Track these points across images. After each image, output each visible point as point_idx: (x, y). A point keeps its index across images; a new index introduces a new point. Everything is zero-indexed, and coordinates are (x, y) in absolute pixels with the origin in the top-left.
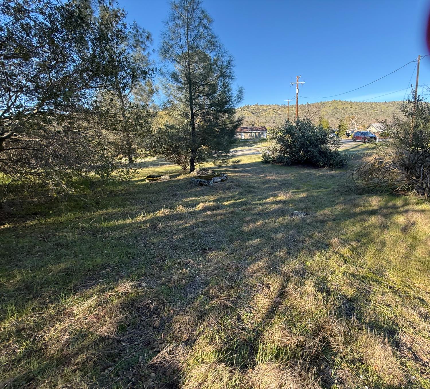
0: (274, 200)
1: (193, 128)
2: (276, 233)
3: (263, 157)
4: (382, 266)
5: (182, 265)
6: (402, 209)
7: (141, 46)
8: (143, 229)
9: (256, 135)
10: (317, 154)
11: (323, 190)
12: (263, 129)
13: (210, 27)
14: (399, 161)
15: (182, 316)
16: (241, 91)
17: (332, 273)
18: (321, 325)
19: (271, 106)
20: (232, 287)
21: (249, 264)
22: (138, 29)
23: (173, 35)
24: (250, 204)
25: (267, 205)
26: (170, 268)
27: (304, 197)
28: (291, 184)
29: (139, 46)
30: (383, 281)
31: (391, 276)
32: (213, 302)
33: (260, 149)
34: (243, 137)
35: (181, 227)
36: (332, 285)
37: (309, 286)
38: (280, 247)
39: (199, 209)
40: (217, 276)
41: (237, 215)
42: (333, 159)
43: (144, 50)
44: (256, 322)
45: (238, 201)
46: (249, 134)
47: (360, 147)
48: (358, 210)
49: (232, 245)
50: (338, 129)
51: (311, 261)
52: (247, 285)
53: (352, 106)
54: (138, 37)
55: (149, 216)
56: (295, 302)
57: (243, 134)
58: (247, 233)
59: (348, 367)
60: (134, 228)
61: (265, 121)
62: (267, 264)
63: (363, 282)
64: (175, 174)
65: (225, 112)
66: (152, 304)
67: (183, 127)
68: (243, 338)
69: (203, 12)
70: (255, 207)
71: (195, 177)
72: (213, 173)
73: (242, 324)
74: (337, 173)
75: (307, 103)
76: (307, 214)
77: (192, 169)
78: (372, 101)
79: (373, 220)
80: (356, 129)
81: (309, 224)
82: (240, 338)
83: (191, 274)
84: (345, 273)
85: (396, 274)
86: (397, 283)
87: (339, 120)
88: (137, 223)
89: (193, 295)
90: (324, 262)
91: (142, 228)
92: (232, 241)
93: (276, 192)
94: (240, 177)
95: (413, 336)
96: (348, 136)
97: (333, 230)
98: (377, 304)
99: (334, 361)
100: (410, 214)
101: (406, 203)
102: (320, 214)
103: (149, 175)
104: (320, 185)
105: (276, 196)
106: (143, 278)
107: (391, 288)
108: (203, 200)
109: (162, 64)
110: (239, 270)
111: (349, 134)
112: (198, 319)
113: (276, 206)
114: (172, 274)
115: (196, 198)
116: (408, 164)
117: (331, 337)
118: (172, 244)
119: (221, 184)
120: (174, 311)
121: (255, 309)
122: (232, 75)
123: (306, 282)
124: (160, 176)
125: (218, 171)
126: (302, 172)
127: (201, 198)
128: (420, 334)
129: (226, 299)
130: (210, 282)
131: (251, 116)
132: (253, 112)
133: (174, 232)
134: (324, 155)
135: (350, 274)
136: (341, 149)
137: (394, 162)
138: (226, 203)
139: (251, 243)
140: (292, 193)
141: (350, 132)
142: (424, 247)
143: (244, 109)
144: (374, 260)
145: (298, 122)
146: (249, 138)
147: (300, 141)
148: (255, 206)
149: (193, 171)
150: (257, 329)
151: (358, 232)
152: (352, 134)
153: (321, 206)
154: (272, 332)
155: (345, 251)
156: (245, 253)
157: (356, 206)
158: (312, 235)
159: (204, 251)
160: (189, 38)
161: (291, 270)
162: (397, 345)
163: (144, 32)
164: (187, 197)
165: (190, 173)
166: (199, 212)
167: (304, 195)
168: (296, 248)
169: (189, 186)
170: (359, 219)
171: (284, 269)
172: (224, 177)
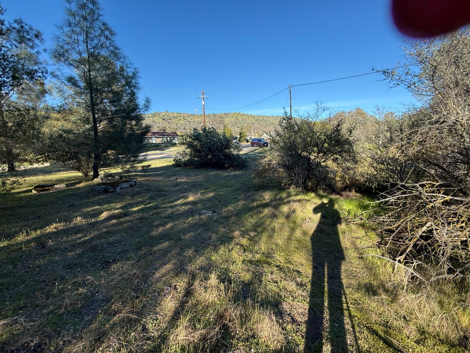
0: (184, 201)
1: (96, 134)
2: (185, 234)
3: (174, 160)
4: (272, 250)
5: (77, 285)
6: (286, 200)
7: (28, 43)
8: (24, 251)
9: (167, 139)
10: (222, 157)
11: (228, 189)
12: (174, 135)
13: (113, 39)
14: (282, 163)
15: (75, 344)
16: (148, 101)
17: (233, 263)
18: (221, 314)
19: (181, 114)
20: (138, 297)
21: (156, 269)
22: (24, 25)
23: (68, 40)
24: (160, 208)
25: (178, 207)
26: (62, 291)
27: (212, 197)
28: (201, 185)
29: (25, 43)
30: (272, 262)
31: (278, 256)
32: (115, 318)
33: (171, 153)
34: (154, 142)
35: (79, 241)
36: (233, 274)
37: (213, 279)
38: (188, 247)
39: (103, 218)
40: (121, 289)
41: (146, 220)
42: (235, 161)
43: (32, 47)
44: (162, 328)
45: (148, 206)
46: (160, 139)
47: (257, 151)
48: (255, 204)
49: (140, 252)
50: (239, 136)
51: (216, 255)
52: (154, 291)
53: (249, 118)
54: (23, 33)
55: (34, 234)
56: (201, 297)
57: (154, 139)
58: (156, 237)
59: (243, 345)
60: (12, 251)
61: (176, 127)
62: (175, 266)
63: (258, 266)
64: (74, 181)
65: (132, 119)
66: (32, 341)
67: (84, 132)
68: (148, 349)
69: (104, 24)
70: (165, 211)
71: (99, 184)
72: (120, 178)
73: (146, 334)
74: (240, 173)
75: (213, 113)
76: (214, 212)
77: (96, 175)
78: (263, 115)
79: (266, 211)
80: (253, 136)
81: (216, 221)
82: (145, 349)
83: (89, 293)
84: (244, 261)
85: (282, 254)
86: (283, 261)
87: (240, 128)
88: (17, 244)
89: (90, 317)
90: (227, 254)
91: (24, 249)
92: (139, 248)
93: (186, 194)
94: (151, 181)
95: (291, 303)
96: (248, 141)
97: (235, 224)
98: (267, 282)
99: (232, 344)
100: (291, 204)
101: (289, 195)
102: (225, 211)
103: (38, 184)
104: (225, 185)
105: (186, 197)
106: (21, 311)
107: (277, 266)
108: (108, 208)
109: (55, 67)
110: (146, 278)
111: (248, 140)
112: (95, 342)
113: (186, 208)
114: (64, 298)
115: (99, 207)
116: (288, 165)
117: (229, 322)
118: (65, 263)
119: (129, 190)
120: (64, 342)
121: (162, 314)
122: (138, 85)
123: (210, 276)
124: (54, 185)
125: (127, 176)
126: (210, 174)
127: (105, 206)
128: (296, 300)
129: (130, 311)
130: (112, 297)
131: (162, 122)
132: (164, 118)
133: (70, 249)
134: (228, 158)
135: (248, 261)
136: (241, 153)
137: (279, 164)
138: (135, 209)
139: (160, 247)
140: (201, 193)
141: (249, 139)
142: (300, 229)
143: (154, 115)
144: (266, 245)
145: (204, 130)
146: (160, 142)
147: (207, 147)
148: (165, 209)
149: (96, 177)
150: (163, 334)
151: (256, 223)
152: (251, 140)
153: (227, 204)
154: (177, 333)
155: (244, 241)
156: (153, 258)
157: (254, 201)
158: (218, 231)
159: (106, 264)
160: (89, 46)
161: (197, 267)
162: (280, 314)
163: (31, 29)
164: (88, 207)
165: (93, 180)
166: (102, 222)
167: (211, 194)
168: (203, 245)
169: (90, 194)
170: (256, 212)
171: (191, 267)
172: (132, 183)
